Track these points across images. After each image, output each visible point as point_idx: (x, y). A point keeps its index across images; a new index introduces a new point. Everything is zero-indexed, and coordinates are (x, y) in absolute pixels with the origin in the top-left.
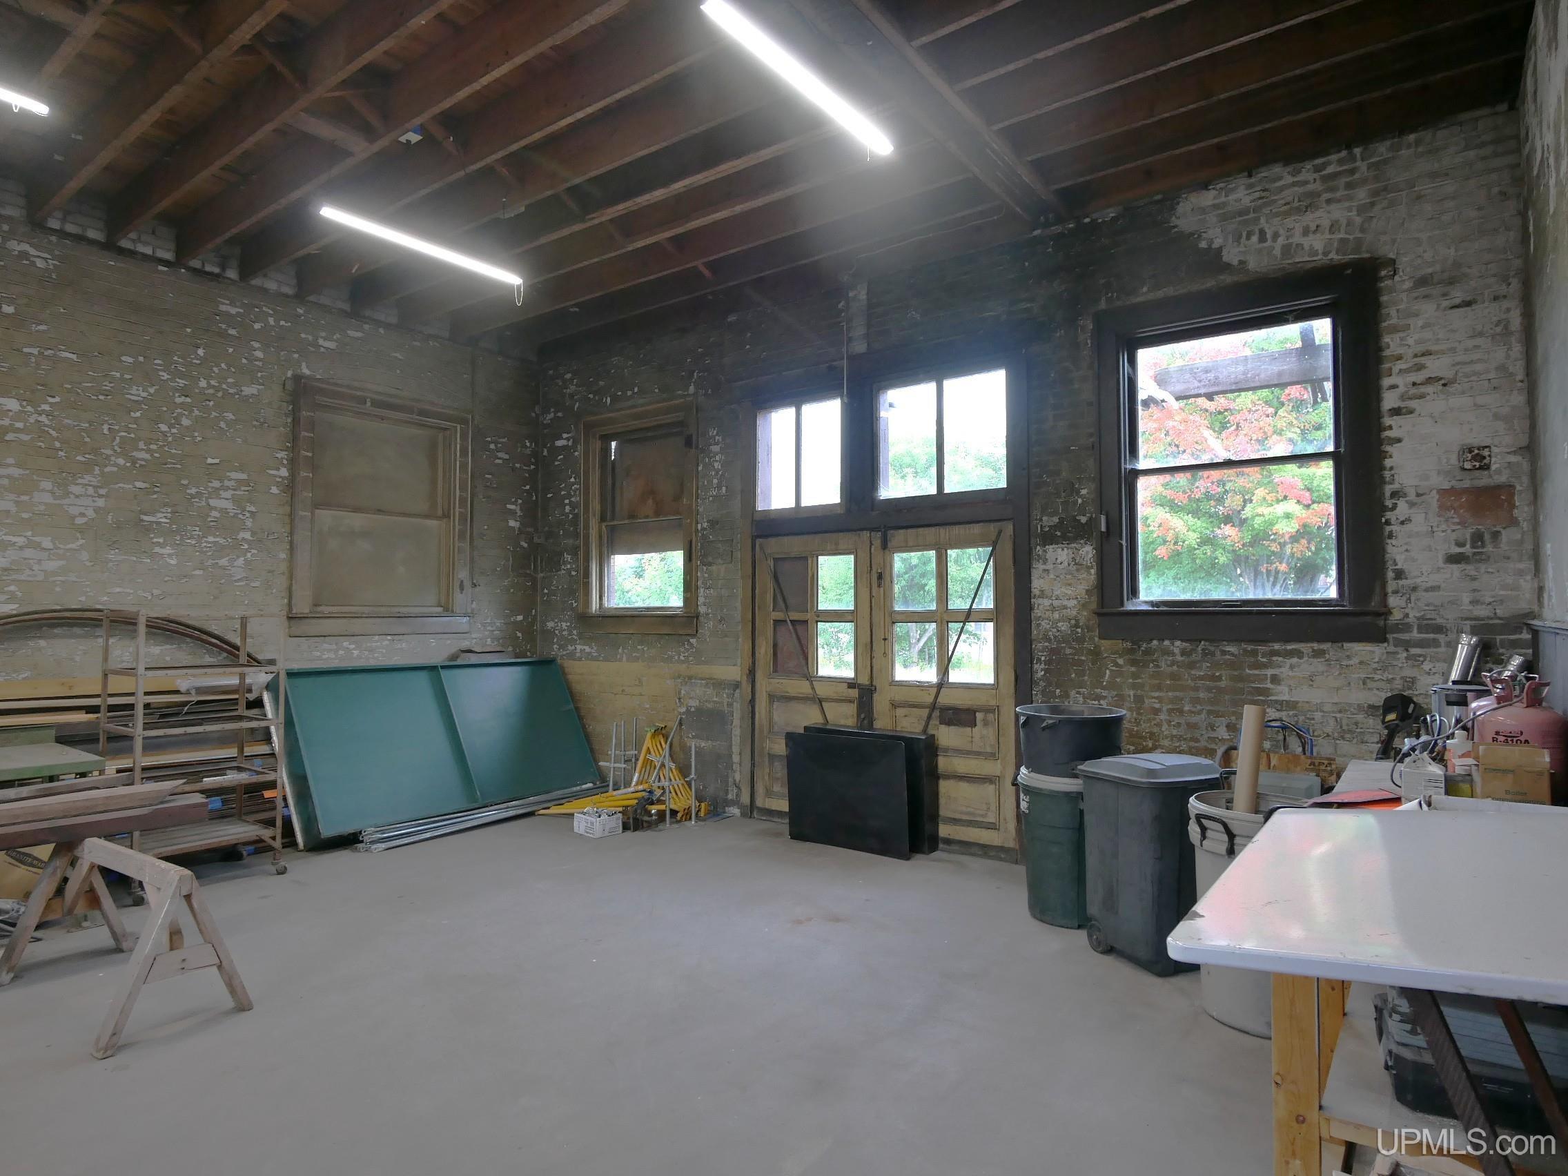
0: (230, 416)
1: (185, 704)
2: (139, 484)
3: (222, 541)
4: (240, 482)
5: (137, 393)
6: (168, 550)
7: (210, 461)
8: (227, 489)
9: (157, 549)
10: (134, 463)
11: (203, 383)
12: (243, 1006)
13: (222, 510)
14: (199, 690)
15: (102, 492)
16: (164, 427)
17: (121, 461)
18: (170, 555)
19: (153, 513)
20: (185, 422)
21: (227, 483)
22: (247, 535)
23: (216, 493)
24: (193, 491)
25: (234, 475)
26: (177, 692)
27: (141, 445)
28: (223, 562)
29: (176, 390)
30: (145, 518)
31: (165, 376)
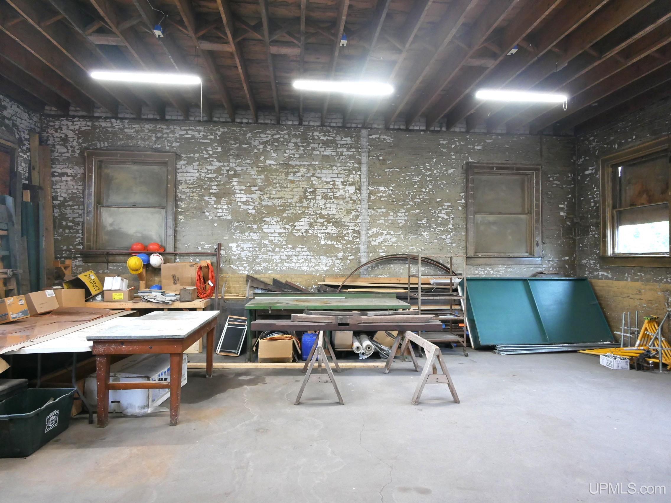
0: (444, 182)
1: (433, 288)
2: (417, 211)
3: (443, 229)
4: (448, 207)
5: (416, 179)
6: (426, 233)
7: (438, 200)
8: (444, 210)
9: (423, 233)
10: (415, 204)
11: (435, 172)
12: (456, 401)
13: (443, 218)
14: (437, 284)
15: (407, 214)
16: (424, 190)
17: (411, 203)
18: (426, 235)
19: (421, 221)
20: (430, 187)
21: (444, 207)
22: (451, 226)
23: (440, 212)
24: (433, 211)
25: (446, 204)
26: (430, 284)
27: (417, 197)
28: (443, 237)
29: (427, 176)
30: (419, 222)
31: (424, 171)
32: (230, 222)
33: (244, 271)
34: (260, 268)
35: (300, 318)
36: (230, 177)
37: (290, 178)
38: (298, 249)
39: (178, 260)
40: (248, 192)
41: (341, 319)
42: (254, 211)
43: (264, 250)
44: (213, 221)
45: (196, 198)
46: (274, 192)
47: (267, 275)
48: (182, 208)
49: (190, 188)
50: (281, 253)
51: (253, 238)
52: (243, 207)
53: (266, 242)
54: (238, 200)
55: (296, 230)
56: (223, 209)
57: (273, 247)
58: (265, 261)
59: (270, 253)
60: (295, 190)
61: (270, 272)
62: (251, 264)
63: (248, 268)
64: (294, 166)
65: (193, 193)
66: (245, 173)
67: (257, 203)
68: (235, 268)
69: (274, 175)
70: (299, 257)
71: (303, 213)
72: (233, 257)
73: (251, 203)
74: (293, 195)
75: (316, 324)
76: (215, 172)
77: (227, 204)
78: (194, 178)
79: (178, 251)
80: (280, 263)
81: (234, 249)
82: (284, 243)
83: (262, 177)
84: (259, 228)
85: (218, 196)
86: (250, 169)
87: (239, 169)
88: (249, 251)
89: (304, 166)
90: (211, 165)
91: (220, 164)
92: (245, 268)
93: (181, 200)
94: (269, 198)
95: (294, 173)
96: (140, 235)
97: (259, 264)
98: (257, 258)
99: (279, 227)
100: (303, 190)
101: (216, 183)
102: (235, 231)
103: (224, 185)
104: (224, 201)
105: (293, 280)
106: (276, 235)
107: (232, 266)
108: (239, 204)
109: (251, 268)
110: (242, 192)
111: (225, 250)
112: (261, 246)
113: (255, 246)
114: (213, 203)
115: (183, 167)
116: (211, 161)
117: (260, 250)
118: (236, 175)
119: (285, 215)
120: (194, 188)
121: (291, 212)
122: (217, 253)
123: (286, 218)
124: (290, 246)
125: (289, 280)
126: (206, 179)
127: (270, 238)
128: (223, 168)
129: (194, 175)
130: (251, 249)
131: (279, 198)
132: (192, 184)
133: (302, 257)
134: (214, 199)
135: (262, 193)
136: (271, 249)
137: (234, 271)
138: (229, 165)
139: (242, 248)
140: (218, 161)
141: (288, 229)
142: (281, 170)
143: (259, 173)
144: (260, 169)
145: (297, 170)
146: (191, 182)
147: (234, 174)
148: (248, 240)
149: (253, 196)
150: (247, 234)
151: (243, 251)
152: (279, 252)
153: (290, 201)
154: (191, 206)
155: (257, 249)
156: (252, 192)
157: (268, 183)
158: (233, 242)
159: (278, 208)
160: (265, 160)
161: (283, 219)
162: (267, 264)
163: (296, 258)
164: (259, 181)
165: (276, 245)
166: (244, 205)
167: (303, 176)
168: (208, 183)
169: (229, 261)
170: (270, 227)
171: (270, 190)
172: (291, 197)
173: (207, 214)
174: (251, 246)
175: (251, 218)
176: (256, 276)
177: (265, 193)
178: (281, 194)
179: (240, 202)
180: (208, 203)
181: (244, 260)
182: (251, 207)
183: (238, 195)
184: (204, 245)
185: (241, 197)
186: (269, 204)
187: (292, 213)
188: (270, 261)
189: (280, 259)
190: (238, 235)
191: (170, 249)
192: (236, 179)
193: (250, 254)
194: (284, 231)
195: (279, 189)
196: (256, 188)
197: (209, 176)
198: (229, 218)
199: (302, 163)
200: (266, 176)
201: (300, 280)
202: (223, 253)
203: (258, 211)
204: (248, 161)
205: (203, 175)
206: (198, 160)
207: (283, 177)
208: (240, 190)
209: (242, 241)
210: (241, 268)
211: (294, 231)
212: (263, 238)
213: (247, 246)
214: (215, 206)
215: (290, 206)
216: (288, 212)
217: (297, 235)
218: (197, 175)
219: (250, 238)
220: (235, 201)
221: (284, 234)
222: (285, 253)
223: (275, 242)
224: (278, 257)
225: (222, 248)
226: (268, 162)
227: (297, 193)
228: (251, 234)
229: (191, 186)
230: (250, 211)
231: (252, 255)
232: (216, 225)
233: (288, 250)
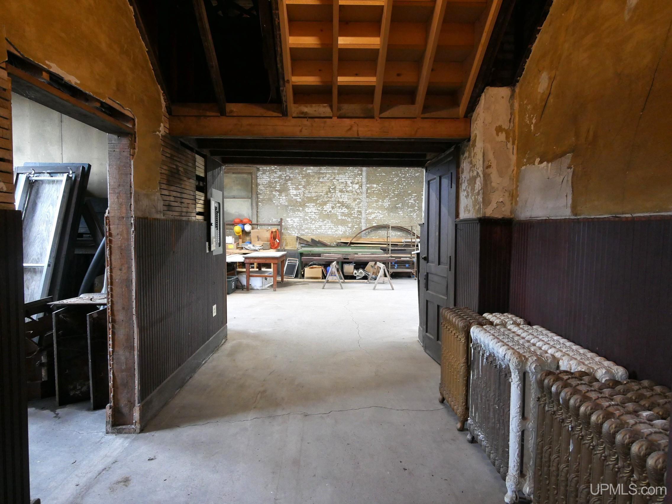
0: (413, 181)
1: (402, 245)
2: (396, 199)
3: (411, 210)
4: (415, 196)
5: (395, 180)
6: (401, 212)
7: (409, 192)
8: (412, 198)
9: (399, 212)
10: (395, 194)
11: (408, 175)
12: (393, 289)
13: (411, 203)
14: (406, 242)
15: (389, 201)
16: (400, 186)
17: (393, 194)
18: (401, 213)
19: (398, 205)
20: (404, 184)
21: (412, 196)
22: (417, 208)
23: (410, 199)
24: (406, 199)
25: (414, 195)
26: (402, 242)
27: (396, 190)
28: (412, 214)
29: (402, 177)
30: (397, 206)
31: (400, 175)
32: (287, 206)
33: (295, 234)
34: (304, 233)
35: (325, 256)
36: (287, 180)
37: (320, 180)
38: (325, 222)
39: (259, 228)
40: (297, 189)
41: (345, 256)
42: (300, 200)
43: (306, 222)
44: (277, 206)
45: (268, 193)
46: (312, 189)
47: (308, 237)
48: (260, 199)
49: (265, 187)
50: (316, 224)
51: (300, 215)
52: (294, 198)
53: (307, 218)
54: (291, 193)
55: (324, 211)
56: (283, 199)
57: (311, 220)
58: (307, 229)
59: (309, 224)
60: (324, 187)
61: (309, 235)
62: (299, 230)
63: (297, 232)
64: (323, 173)
65: (266, 190)
66: (295, 178)
67: (302, 195)
68: (290, 232)
69: (311, 179)
70: (326, 226)
71: (328, 201)
72: (289, 226)
73: (298, 195)
74: (322, 190)
75: (333, 258)
76: (278, 177)
77: (285, 196)
78: (266, 181)
79: (259, 223)
80: (315, 230)
81: (289, 222)
82: (318, 218)
83: (305, 180)
84: (303, 210)
85: (281, 192)
86: (298, 176)
87: (291, 175)
88: (298, 223)
89: (329, 173)
90: (276, 173)
91: (281, 173)
92: (296, 232)
93: (260, 194)
94: (309, 192)
95: (323, 178)
96: (238, 214)
97: (303, 230)
98: (302, 227)
99: (314, 209)
100: (328, 187)
101: (279, 184)
102: (290, 211)
103: (283, 185)
104: (283, 194)
105: (322, 239)
106: (313, 213)
107: (288, 231)
108: (292, 196)
109: (299, 232)
110: (294, 189)
111: (284, 222)
112: (305, 220)
113: (301, 220)
114: (277, 195)
115: (261, 175)
116: (276, 171)
117: (304, 222)
118: (290, 179)
119: (318, 202)
120: (267, 187)
121: (321, 200)
122: (280, 224)
123: (318, 203)
124: (321, 220)
125: (321, 240)
126: (274, 182)
127: (309, 215)
128: (283, 175)
129: (267, 180)
130: (299, 222)
131: (315, 192)
132: (266, 185)
133: (328, 226)
134: (278, 193)
135: (305, 189)
136: (310, 222)
137: (289, 234)
138: (286, 174)
139: (294, 221)
140: (280, 171)
141: (320, 210)
142: (316, 176)
143: (303, 178)
144: (303, 176)
145: (325, 176)
146: (265, 183)
147: (289, 179)
148: (297, 217)
149: (300, 191)
150: (296, 213)
151: (294, 223)
152: (315, 223)
153: (321, 194)
154: (265, 197)
155: (302, 222)
156: (299, 189)
157: (308, 183)
158: (289, 218)
159: (314, 198)
160: (306, 170)
161: (317, 204)
162: (308, 230)
163: (324, 227)
164: (303, 182)
165: (313, 220)
166: (295, 196)
167: (328, 179)
168: (274, 184)
169: (287, 229)
170: (309, 209)
171: (310, 188)
172: (322, 191)
173: (274, 202)
174: (299, 220)
175: (299, 204)
176: (302, 237)
177: (306, 189)
178: (316, 190)
179: (293, 195)
180: (275, 196)
181: (295, 228)
182: (298, 198)
183: (291, 191)
184: (273, 220)
185: (293, 192)
186: (309, 196)
187: (322, 201)
188: (309, 228)
189: (315, 227)
190: (291, 213)
191: (254, 222)
192: (290, 182)
193: (298, 224)
194: (317, 211)
195: (315, 187)
196: (302, 187)
197: (275, 180)
198: (287, 204)
199: (327, 172)
200: (307, 179)
201: (326, 239)
202: (283, 224)
203: (303, 200)
204: (297, 171)
205: (272, 179)
206: (269, 171)
207: (317, 180)
208: (292, 188)
209: (294, 217)
210: (293, 232)
211: (323, 211)
212: (305, 215)
213: (296, 220)
214: (279, 197)
215: (320, 197)
216: (319, 200)
217: (324, 213)
218: (269, 179)
219: (298, 215)
220: (290, 194)
221: (317, 213)
222: (318, 224)
223: (312, 217)
224: (314, 226)
225: (283, 221)
226: (308, 171)
227: (325, 189)
228: (299, 213)
229: (265, 186)
230: (298, 200)
231: (299, 225)
232: (279, 208)
233: (320, 222)
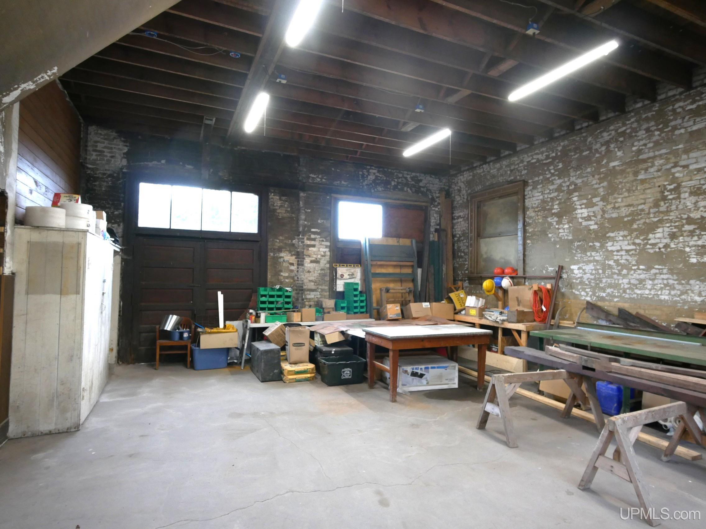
32: (571, 242)
33: (586, 296)
34: (604, 295)
36: (570, 192)
37: (640, 177)
38: (653, 271)
39: (527, 283)
40: (590, 204)
42: (596, 227)
43: (608, 272)
44: (555, 243)
45: (540, 221)
46: (620, 200)
47: (612, 304)
48: (529, 233)
49: (536, 212)
50: (630, 276)
51: (596, 258)
52: (585, 223)
53: (611, 263)
54: (579, 216)
55: (650, 245)
56: (564, 229)
57: (619, 268)
58: (610, 286)
59: (615, 276)
60: (648, 191)
61: (616, 300)
62: (593, 289)
63: (590, 293)
64: (644, 161)
65: (538, 216)
66: (585, 184)
67: (599, 217)
68: (577, 293)
69: (619, 179)
70: (656, 282)
71: (661, 221)
72: (574, 281)
73: (593, 218)
74: (645, 199)
76: (557, 190)
77: (568, 223)
78: (538, 201)
79: (527, 275)
80: (629, 288)
81: (576, 272)
82: (634, 263)
83: (605, 184)
84: (602, 246)
85: (559, 216)
86: (591, 178)
87: (579, 181)
88: (591, 274)
89: (661, 155)
90: (553, 184)
91: (561, 181)
92: (587, 294)
93: (529, 224)
94: (614, 208)
95: (646, 170)
96: (503, 261)
97: (603, 289)
98: (601, 282)
99: (626, 242)
100: (659, 189)
101: (557, 202)
102: (576, 251)
103: (565, 202)
104: (565, 220)
105: (647, 312)
106: (623, 253)
107: (574, 291)
108: (580, 220)
109: (594, 294)
110: (583, 206)
111: (567, 273)
112: (605, 267)
113: (598, 267)
114: (555, 224)
115: (530, 192)
116: (553, 180)
117: (604, 272)
118: (577, 189)
119: (635, 226)
120: (539, 211)
121: (642, 221)
122: (558, 276)
123: (636, 230)
124: (641, 267)
125: (642, 312)
126: (549, 199)
127: (616, 258)
128: (564, 185)
129: (538, 198)
130: (594, 272)
131: (626, 206)
132: (537, 207)
133: (660, 281)
134: (556, 219)
135: (605, 204)
136: (617, 271)
137: (576, 297)
138: (569, 180)
139: (584, 270)
140: (559, 178)
141: (639, 244)
142: (629, 170)
143: (601, 180)
144: (602, 176)
145: (650, 164)
146: (536, 205)
147: (575, 188)
148: (590, 262)
149: (595, 209)
150: (589, 254)
151: (585, 273)
152: (628, 274)
153: (640, 207)
154: (536, 230)
155: (600, 271)
156: (594, 205)
157: (612, 190)
158: (574, 264)
159: (626, 219)
160: (608, 163)
161: (631, 232)
162: (612, 290)
163: (650, 282)
164: (601, 190)
165: (624, 266)
166: (586, 220)
167: (659, 170)
168: (550, 204)
169: (571, 286)
170: (615, 244)
171: (615, 198)
172: (643, 201)
173: (550, 235)
174: (593, 268)
175: (593, 236)
176: (600, 304)
177: (608, 203)
178: (629, 201)
179: (582, 218)
180: (551, 224)
181: (587, 285)
182: (593, 223)
183: (579, 211)
184: (548, 269)
185: (582, 212)
186: (614, 215)
187: (645, 223)
188: (616, 286)
189: (629, 283)
190: (579, 255)
191: (519, 273)
192: (577, 194)
193: (593, 277)
194: (633, 247)
195: (626, 194)
196: (598, 199)
197: (550, 196)
198: (570, 238)
199: (657, 153)
200: (610, 183)
201: (658, 313)
202: (565, 276)
203: (601, 226)
204: (589, 170)
205: (546, 196)
206: (542, 183)
207: (631, 178)
208: (581, 205)
209: (584, 262)
210: (583, 293)
211: (648, 246)
212: (607, 258)
213: (589, 267)
214: (557, 226)
215: (640, 215)
216: (638, 222)
217: (651, 251)
218: (541, 197)
219: (592, 258)
220: (576, 218)
221: (633, 252)
222: (635, 276)
223: (622, 262)
224: (626, 281)
225: (564, 271)
226: (612, 164)
227: (651, 195)
228: (593, 254)
229: (536, 210)
230: (592, 227)
231: (595, 279)
232: (558, 246)
233: (639, 272)
